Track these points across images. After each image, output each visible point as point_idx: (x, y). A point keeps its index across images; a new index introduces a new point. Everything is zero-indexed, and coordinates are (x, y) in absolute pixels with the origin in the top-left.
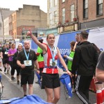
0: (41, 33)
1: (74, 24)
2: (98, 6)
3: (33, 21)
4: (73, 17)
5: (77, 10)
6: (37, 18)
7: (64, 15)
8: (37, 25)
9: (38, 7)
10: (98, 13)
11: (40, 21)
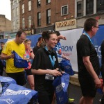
0: (7, 35)
1: (31, 30)
2: (47, 17)
4: (30, 24)
5: (33, 20)
6: (3, 24)
7: (24, 23)
8: (3, 29)
9: (4, 16)
10: (47, 23)
11: (5, 26)
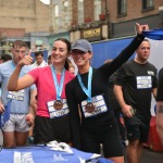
1: (100, 26)
3: (22, 19)
6: (29, 13)
10: (145, 6)
11: (34, 19)
